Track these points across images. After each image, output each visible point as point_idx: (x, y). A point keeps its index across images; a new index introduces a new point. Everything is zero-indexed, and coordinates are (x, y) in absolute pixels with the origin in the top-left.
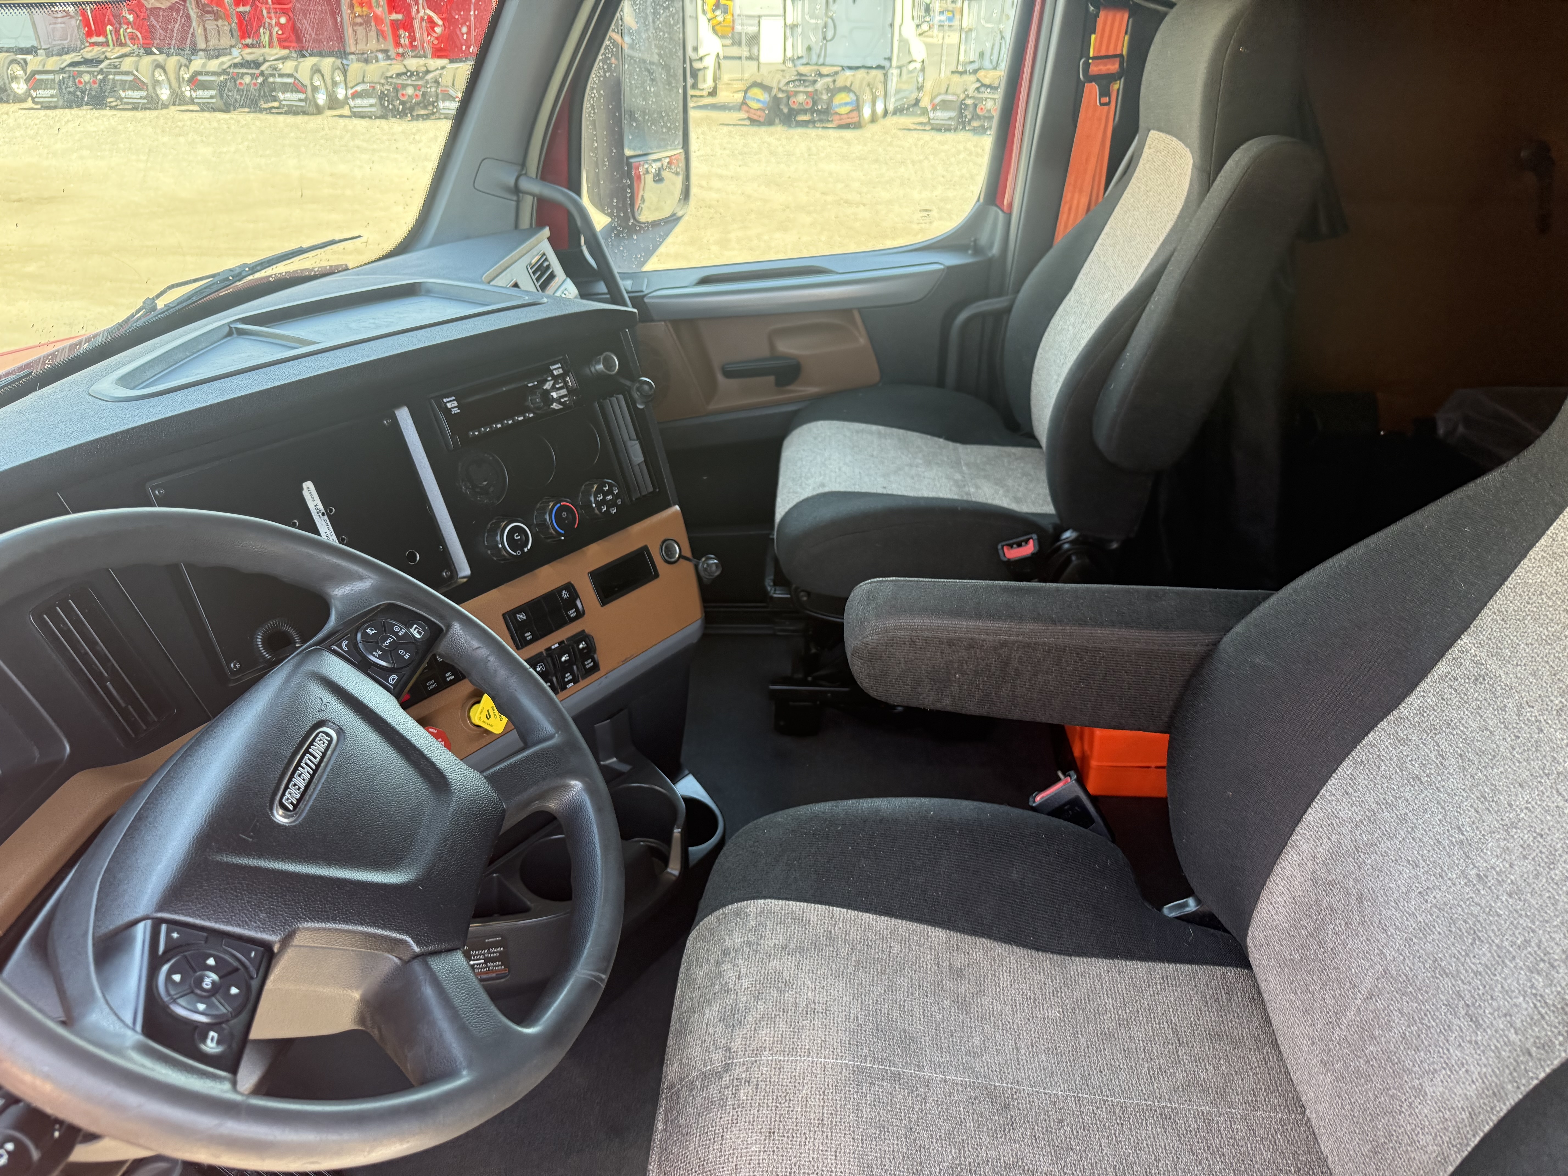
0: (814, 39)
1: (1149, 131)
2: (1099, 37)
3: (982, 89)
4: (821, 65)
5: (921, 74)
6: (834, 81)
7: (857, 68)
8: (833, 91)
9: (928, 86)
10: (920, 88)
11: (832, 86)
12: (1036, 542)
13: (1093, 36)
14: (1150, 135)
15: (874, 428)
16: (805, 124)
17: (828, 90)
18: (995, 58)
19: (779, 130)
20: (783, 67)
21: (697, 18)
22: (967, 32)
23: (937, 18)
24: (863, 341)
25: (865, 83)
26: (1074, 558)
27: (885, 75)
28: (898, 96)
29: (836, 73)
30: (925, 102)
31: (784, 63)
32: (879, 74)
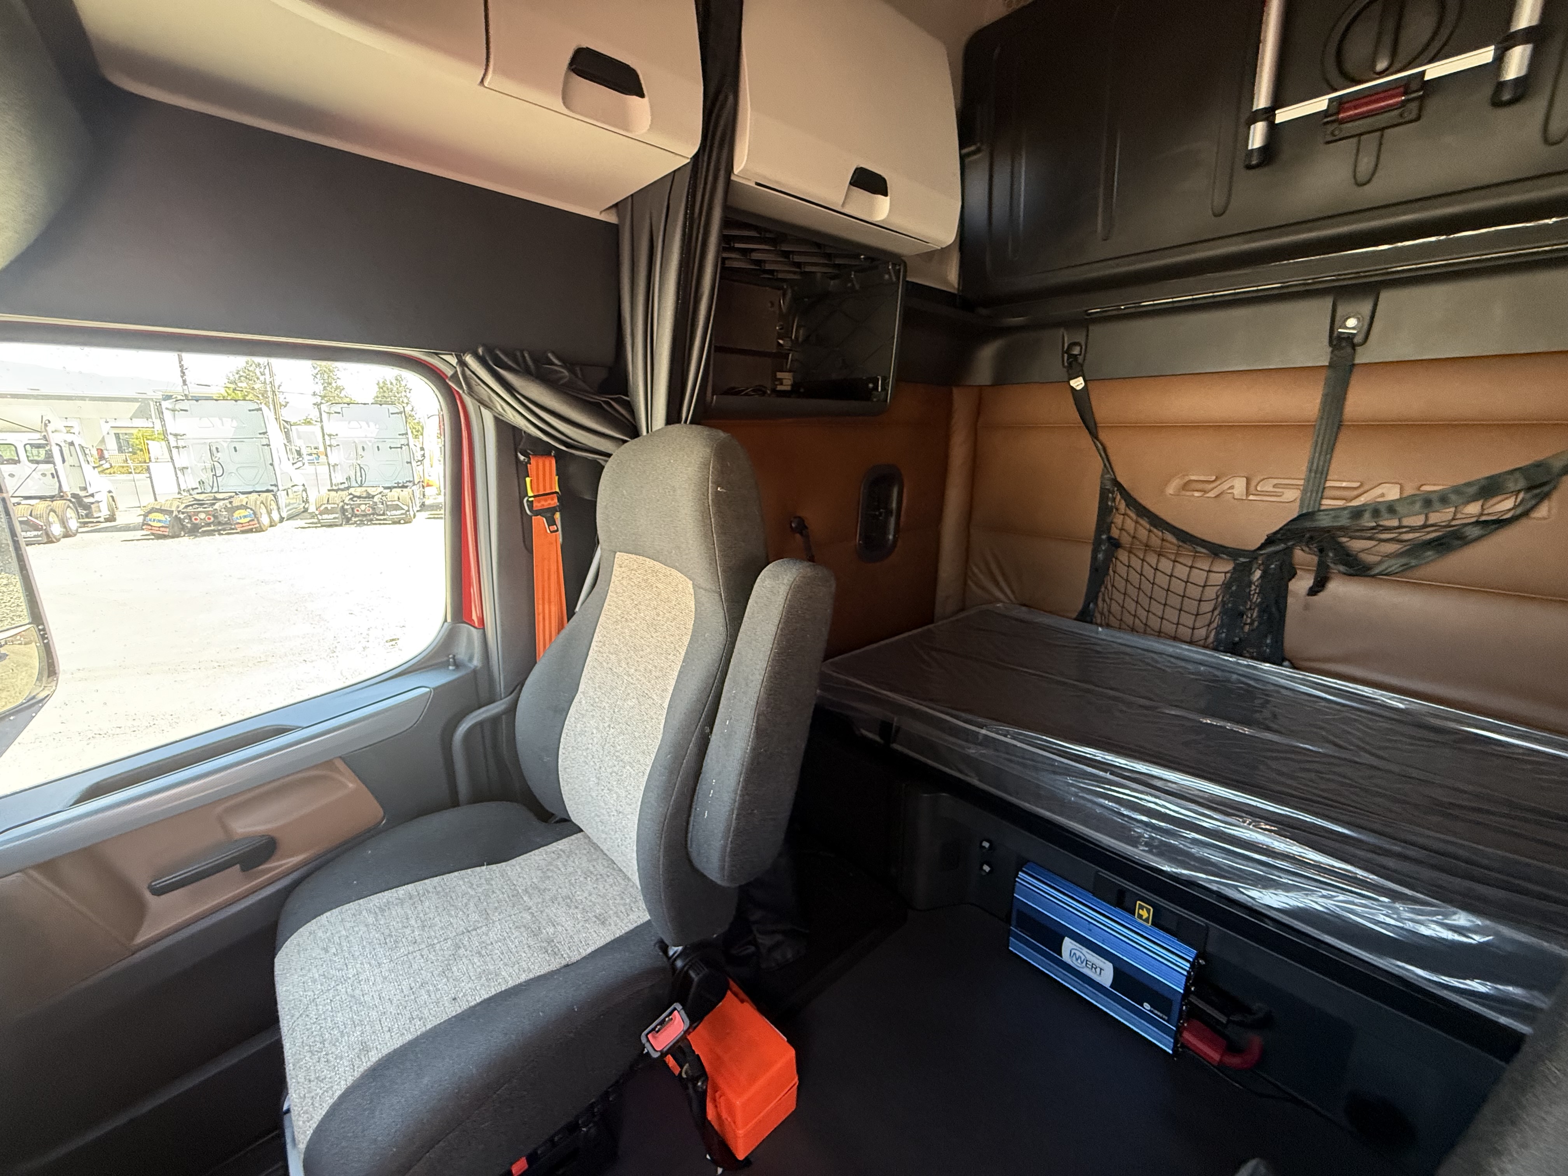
0: (207, 476)
1: (616, 553)
2: (535, 481)
3: (355, 499)
4: (216, 492)
5: (304, 492)
6: (231, 503)
7: (250, 493)
8: (232, 510)
9: (312, 500)
10: (306, 501)
11: (229, 506)
12: (683, 1012)
13: (528, 480)
14: (617, 556)
15: (401, 891)
16: (210, 533)
17: (226, 508)
18: (359, 479)
19: (185, 541)
20: (179, 496)
21: (81, 466)
22: (333, 466)
23: (306, 458)
24: (352, 784)
25: (258, 503)
26: (692, 974)
27: (275, 496)
28: (289, 508)
29: (231, 497)
30: (312, 509)
31: (179, 493)
32: (270, 495)
